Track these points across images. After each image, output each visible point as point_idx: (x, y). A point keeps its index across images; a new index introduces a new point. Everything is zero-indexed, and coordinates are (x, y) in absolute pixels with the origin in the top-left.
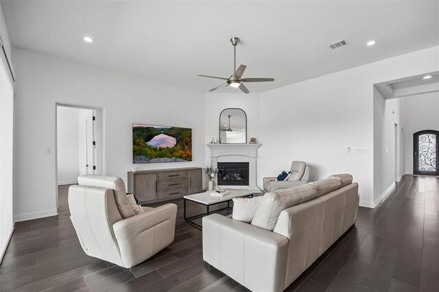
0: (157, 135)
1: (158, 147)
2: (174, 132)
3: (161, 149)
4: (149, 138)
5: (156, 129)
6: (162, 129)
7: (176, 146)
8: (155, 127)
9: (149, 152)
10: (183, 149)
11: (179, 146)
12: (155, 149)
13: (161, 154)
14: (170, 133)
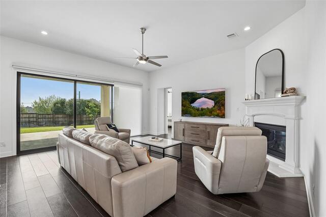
0: (200, 98)
1: (200, 108)
2: (213, 96)
3: (202, 109)
4: (193, 101)
5: (199, 94)
6: (203, 94)
7: (214, 107)
8: (198, 92)
9: (193, 111)
10: (220, 109)
11: (216, 107)
12: (198, 110)
13: (202, 113)
14: (209, 97)
